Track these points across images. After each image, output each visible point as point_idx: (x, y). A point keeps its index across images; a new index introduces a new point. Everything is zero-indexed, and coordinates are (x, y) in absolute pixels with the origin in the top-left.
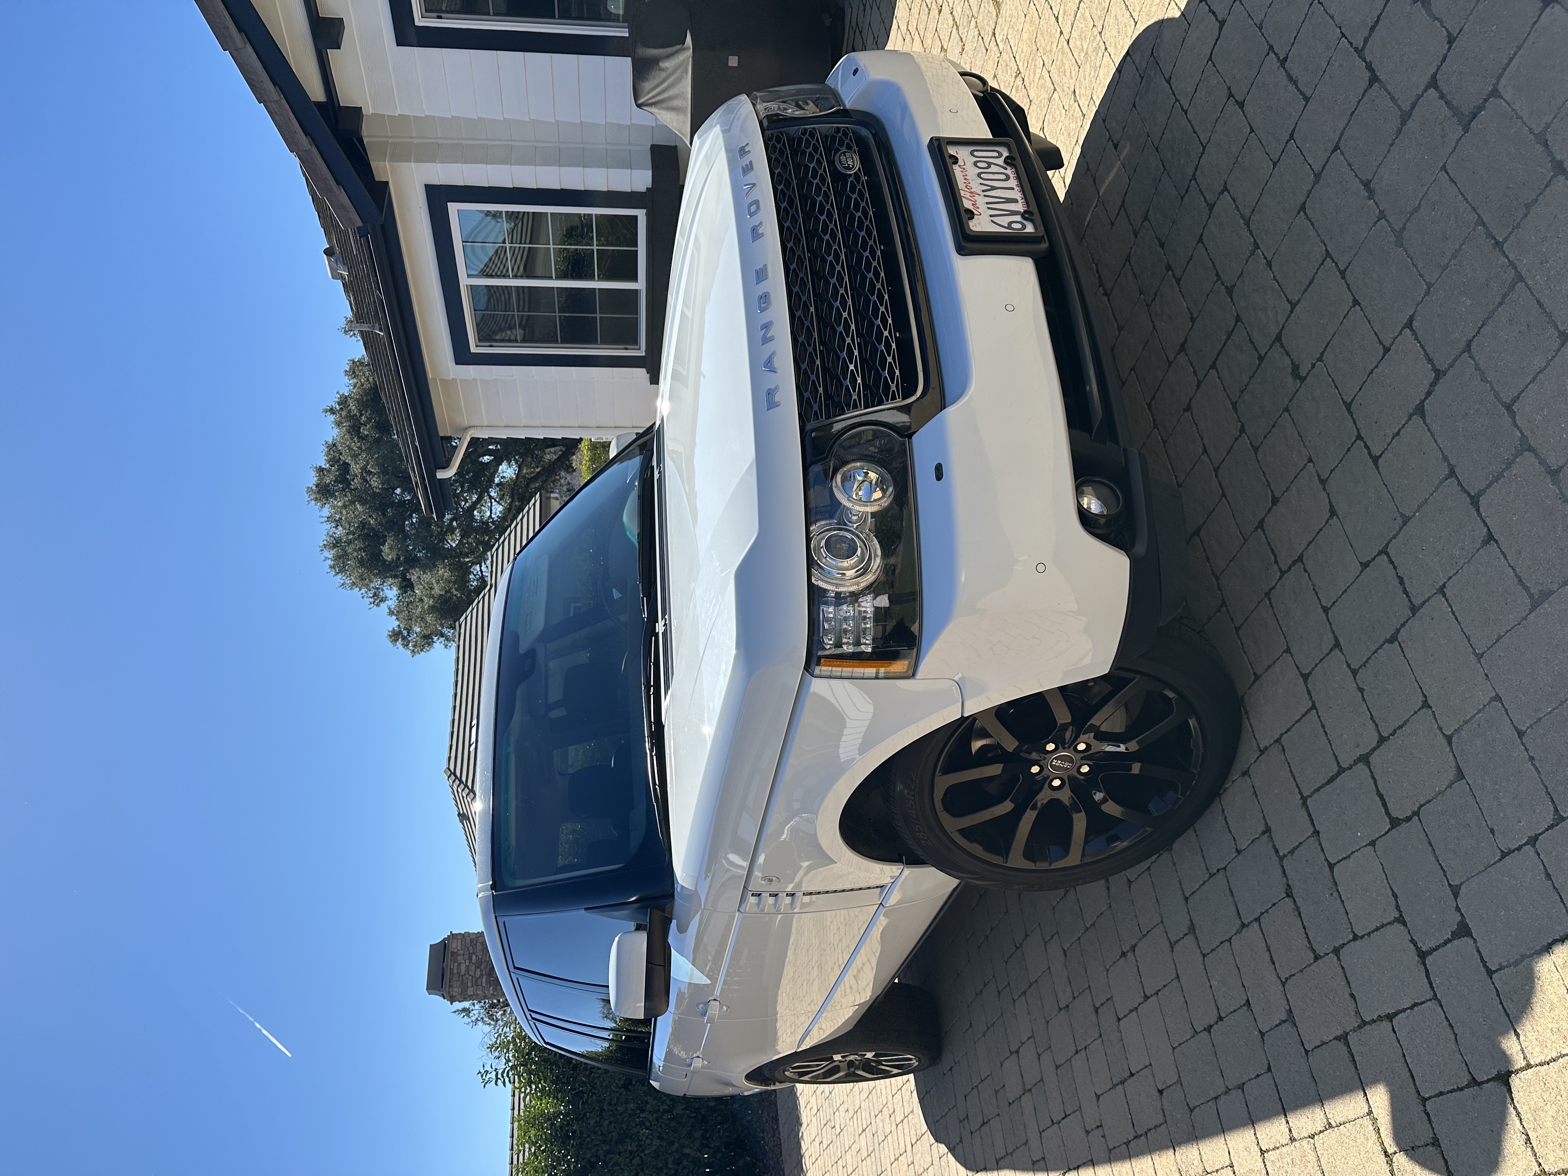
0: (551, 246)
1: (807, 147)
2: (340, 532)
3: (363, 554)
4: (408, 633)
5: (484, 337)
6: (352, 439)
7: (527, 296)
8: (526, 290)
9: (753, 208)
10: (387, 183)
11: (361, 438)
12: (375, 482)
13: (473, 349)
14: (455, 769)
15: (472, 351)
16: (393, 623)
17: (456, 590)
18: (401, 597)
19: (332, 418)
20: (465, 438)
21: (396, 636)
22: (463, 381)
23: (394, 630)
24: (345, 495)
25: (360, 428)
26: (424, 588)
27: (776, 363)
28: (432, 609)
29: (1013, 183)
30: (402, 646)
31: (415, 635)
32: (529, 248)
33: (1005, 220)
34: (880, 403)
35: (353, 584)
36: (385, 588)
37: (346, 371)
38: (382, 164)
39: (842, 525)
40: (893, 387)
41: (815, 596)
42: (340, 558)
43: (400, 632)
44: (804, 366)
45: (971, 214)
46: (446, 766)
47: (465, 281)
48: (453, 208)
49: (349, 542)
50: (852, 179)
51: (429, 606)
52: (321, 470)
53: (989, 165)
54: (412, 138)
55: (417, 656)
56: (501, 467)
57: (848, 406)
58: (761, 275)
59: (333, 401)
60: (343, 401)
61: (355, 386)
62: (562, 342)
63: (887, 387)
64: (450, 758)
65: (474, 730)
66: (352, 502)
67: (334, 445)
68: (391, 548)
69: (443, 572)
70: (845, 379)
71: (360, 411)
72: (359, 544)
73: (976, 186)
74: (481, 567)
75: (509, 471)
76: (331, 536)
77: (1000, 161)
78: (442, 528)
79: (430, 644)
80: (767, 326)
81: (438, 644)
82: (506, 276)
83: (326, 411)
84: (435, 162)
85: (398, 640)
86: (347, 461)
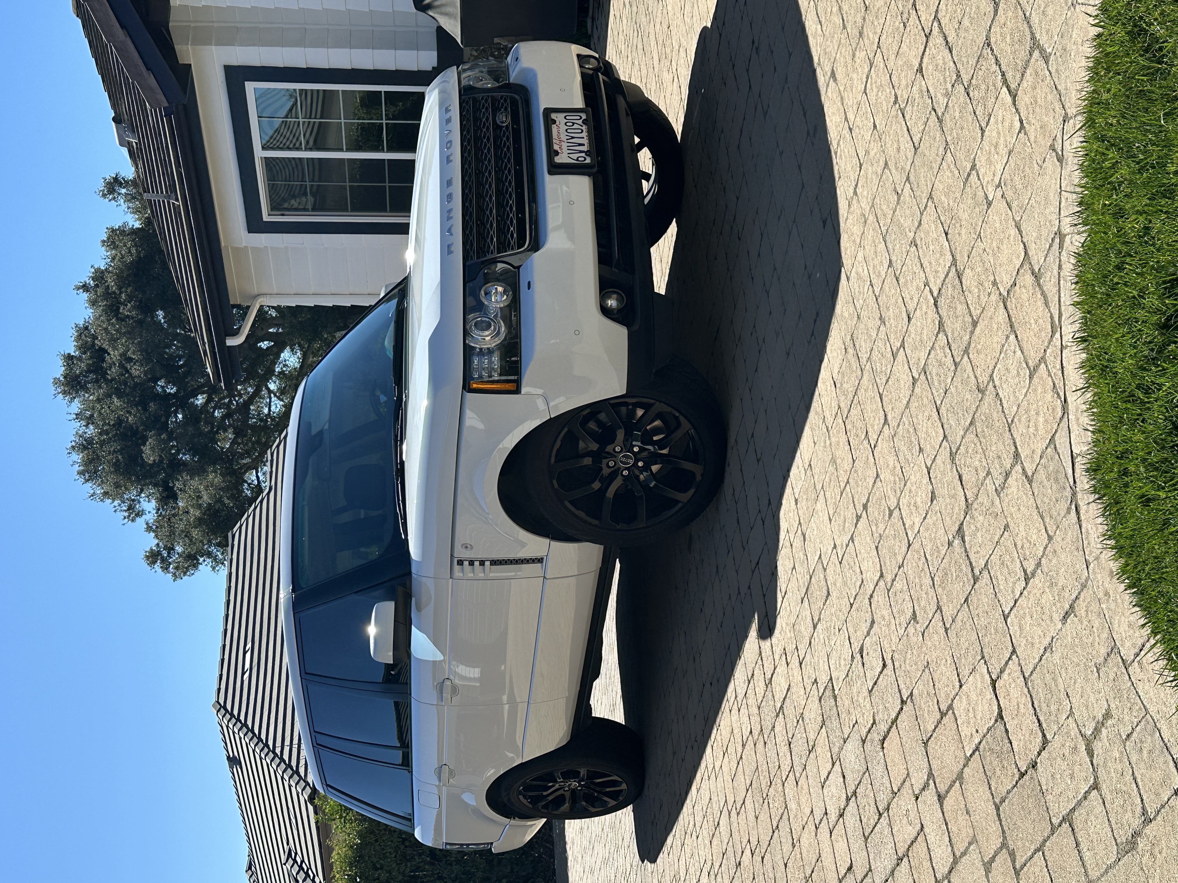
0: (343, 121)
1: (483, 108)
2: (91, 430)
3: (120, 457)
4: (169, 553)
5: (275, 207)
6: (108, 320)
7: (317, 167)
8: (316, 162)
9: (449, 145)
10: (190, 65)
11: (121, 319)
12: (136, 371)
13: (266, 218)
14: (225, 702)
15: (265, 219)
16: (151, 542)
17: (228, 499)
18: (161, 510)
19: (85, 296)
20: (255, 306)
21: (153, 557)
22: (255, 249)
23: (151, 549)
24: (100, 387)
25: (118, 308)
26: (190, 496)
27: (453, 230)
28: (200, 522)
29: (584, 134)
30: (160, 570)
31: (177, 556)
32: (320, 122)
33: (575, 156)
34: (506, 251)
35: (106, 494)
36: (141, 500)
37: (103, 241)
38: (184, 48)
39: (486, 314)
40: (512, 243)
41: (468, 352)
42: (91, 462)
43: (159, 553)
44: (467, 232)
45: (557, 153)
46: (214, 699)
47: (259, 153)
48: (250, 87)
49: (102, 443)
50: (504, 128)
51: (196, 518)
52: (69, 358)
53: (573, 124)
54: (213, 22)
55: (179, 581)
56: (282, 355)
57: (488, 253)
58: (449, 183)
59: (86, 276)
60: (99, 276)
61: (113, 259)
62: (352, 211)
63: (509, 243)
64: (219, 690)
65: (248, 655)
66: (109, 396)
67: (86, 328)
68: (152, 449)
69: (214, 478)
70: (488, 238)
71: (120, 288)
72: (115, 446)
73: (564, 137)
74: (257, 473)
75: (292, 359)
76: (81, 436)
77: (580, 122)
78: (212, 425)
79: (195, 566)
80: (450, 211)
81: (205, 567)
82: (298, 149)
83: (78, 288)
84: (234, 45)
85: (156, 562)
86: (104, 346)
